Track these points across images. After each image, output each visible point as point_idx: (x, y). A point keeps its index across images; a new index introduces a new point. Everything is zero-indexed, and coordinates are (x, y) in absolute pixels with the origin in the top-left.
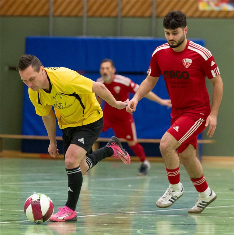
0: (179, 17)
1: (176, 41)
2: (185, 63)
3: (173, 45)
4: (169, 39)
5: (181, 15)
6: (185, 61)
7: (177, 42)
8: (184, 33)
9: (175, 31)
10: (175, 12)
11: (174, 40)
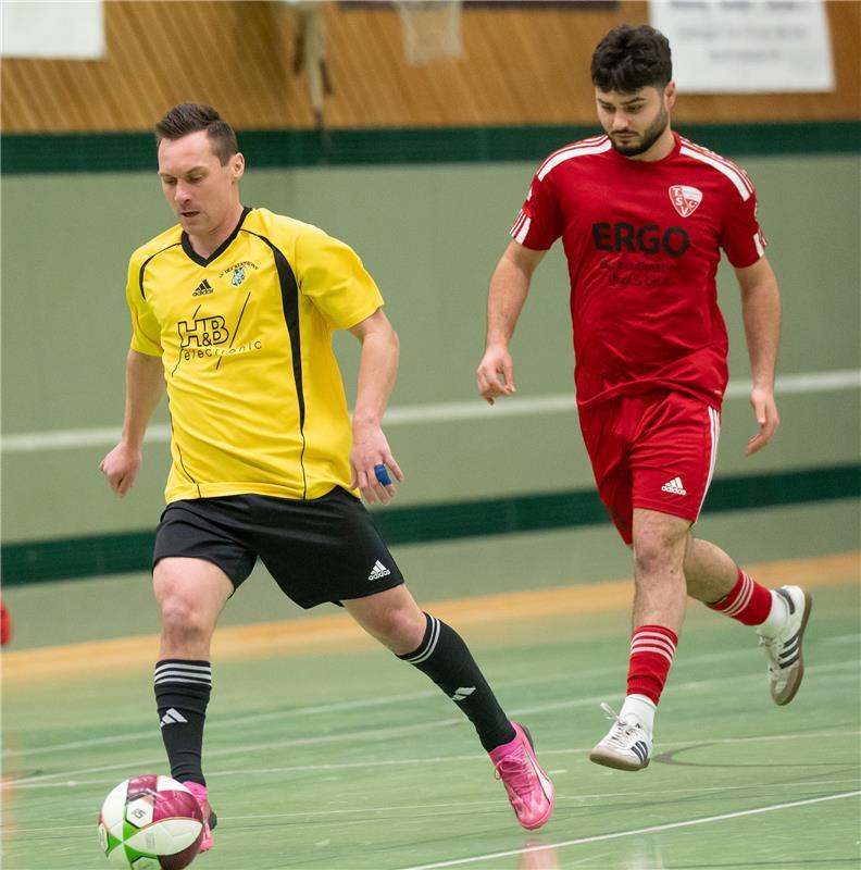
0: (647, 49)
1: (636, 134)
2: (678, 199)
3: (629, 145)
4: (611, 127)
5: (652, 40)
6: (680, 192)
7: (642, 134)
8: (663, 103)
9: (634, 100)
10: (632, 32)
11: (630, 128)
